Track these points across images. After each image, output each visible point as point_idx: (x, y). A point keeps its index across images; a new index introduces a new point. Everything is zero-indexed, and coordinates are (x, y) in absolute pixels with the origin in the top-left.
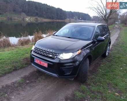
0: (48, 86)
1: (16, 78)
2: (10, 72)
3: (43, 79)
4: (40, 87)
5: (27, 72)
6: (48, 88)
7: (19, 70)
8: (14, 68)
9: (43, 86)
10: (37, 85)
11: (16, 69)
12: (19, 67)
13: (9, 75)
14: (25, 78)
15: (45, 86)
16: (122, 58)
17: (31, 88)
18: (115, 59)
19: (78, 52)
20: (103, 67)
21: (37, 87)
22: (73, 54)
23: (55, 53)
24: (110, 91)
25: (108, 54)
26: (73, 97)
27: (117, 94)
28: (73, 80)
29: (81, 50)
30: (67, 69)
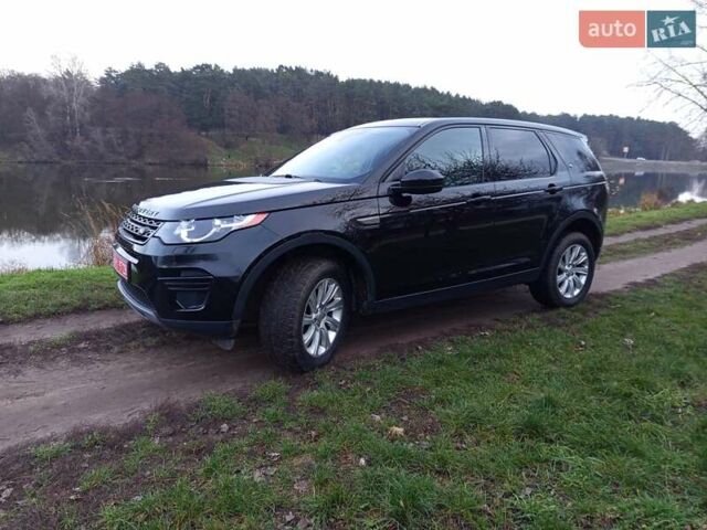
0: (140, 370)
1: (55, 332)
2: (57, 314)
3: (145, 347)
4: (112, 367)
5: (106, 322)
6: (134, 374)
7: (98, 312)
8: (78, 303)
9: (124, 365)
10: (102, 361)
11: (82, 309)
13: (49, 321)
14: (86, 337)
15: (132, 367)
16: (657, 315)
17: (76, 363)
18: (608, 315)
19: (249, 220)
20: (485, 340)
21: (98, 363)
22: (223, 226)
23: (156, 221)
24: (378, 418)
25: (577, 292)
26: (190, 410)
27: (400, 430)
28: (229, 348)
29: (270, 212)
30: (184, 286)
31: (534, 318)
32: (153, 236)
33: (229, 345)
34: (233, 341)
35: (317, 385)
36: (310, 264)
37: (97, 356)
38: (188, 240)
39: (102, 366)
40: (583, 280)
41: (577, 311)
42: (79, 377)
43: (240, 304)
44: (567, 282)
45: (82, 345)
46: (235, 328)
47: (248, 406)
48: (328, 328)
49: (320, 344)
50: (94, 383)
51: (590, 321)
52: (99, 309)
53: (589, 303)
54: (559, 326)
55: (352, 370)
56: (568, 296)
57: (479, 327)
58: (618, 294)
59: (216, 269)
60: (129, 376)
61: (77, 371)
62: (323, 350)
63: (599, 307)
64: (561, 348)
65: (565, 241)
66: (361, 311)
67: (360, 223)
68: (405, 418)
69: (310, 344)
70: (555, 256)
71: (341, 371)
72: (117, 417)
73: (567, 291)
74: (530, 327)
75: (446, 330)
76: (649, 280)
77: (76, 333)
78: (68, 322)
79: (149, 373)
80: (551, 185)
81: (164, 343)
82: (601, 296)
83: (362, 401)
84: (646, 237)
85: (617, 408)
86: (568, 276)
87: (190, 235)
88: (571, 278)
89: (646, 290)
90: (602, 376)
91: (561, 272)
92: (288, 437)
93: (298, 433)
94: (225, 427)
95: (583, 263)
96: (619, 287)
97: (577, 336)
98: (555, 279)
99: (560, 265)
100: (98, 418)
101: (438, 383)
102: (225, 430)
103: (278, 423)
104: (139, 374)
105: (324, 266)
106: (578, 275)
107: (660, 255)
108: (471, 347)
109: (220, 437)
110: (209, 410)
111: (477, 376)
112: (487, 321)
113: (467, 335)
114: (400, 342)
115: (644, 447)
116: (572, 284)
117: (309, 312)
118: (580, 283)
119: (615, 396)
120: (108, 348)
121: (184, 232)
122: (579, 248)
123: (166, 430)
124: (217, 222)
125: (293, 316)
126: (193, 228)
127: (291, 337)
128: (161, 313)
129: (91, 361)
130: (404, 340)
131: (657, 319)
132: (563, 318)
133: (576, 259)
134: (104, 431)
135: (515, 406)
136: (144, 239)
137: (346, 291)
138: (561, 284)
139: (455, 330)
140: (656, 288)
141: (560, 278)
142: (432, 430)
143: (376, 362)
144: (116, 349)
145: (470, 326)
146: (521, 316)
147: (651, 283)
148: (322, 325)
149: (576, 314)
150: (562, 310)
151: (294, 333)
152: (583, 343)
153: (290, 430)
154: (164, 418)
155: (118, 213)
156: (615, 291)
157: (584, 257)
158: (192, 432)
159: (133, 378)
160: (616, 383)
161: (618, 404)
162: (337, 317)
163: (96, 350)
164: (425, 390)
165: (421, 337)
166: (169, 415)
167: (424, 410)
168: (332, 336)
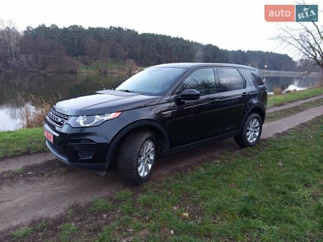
0: (59, 186)
1: (15, 166)
3: (60, 173)
4: (45, 184)
5: (40, 160)
6: (57, 188)
7: (35, 154)
8: (25, 151)
9: (52, 183)
10: (40, 181)
11: (27, 153)
12: (36, 149)
13: (11, 160)
15: (55, 184)
16: (290, 150)
17: (28, 183)
18: (269, 151)
19: (113, 115)
20: (217, 165)
21: (39, 183)
22: (100, 119)
23: (67, 116)
24: (175, 208)
25: (255, 139)
26: (87, 207)
27: (186, 215)
28: (103, 175)
29: (122, 111)
30: (82, 148)
31: (237, 153)
32: (66, 123)
33: (103, 174)
34: (105, 172)
35: (145, 191)
36: (141, 135)
37: (38, 179)
38: (84, 125)
39: (40, 184)
40: (257, 134)
41: (255, 148)
42: (31, 190)
43: (109, 155)
44: (250, 135)
45: (30, 173)
46: (107, 166)
47: (115, 204)
48: (148, 163)
49: (145, 171)
50: (38, 193)
51: (262, 153)
52: (35, 153)
53: (260, 144)
54: (249, 156)
55: (160, 183)
56: (251, 141)
57: (214, 158)
58: (272, 139)
59: (97, 139)
60: (54, 189)
61: (29, 187)
62: (146, 173)
63: (264, 146)
64: (252, 169)
65: (250, 117)
66: (162, 154)
67: (163, 114)
68: (188, 208)
69: (141, 172)
70: (246, 124)
71: (155, 183)
72: (52, 212)
73: (251, 139)
74: (236, 157)
75: (199, 159)
76: (284, 132)
77: (26, 166)
78: (20, 160)
79: (64, 187)
80: (244, 93)
81: (69, 171)
82: (265, 140)
83: (167, 200)
84: (280, 110)
85: (281, 199)
86: (251, 132)
87: (84, 123)
88: (252, 133)
89: (283, 137)
90: (272, 183)
91: (248, 131)
92: (135, 220)
93: (140, 218)
94: (105, 216)
95: (257, 127)
96: (271, 135)
97: (258, 162)
98: (246, 135)
99: (248, 128)
100: (42, 213)
101: (200, 189)
102: (105, 218)
103: (130, 213)
104: (59, 188)
105: (147, 135)
106: (255, 132)
107: (286, 119)
108: (212, 169)
109: (104, 222)
110: (96, 206)
111: (217, 184)
112: (217, 154)
113: (209, 162)
114: (180, 167)
115: (295, 219)
116: (253, 136)
117: (140, 157)
118: (256, 135)
119: (279, 193)
120: (43, 174)
121: (81, 121)
122: (256, 120)
123: (77, 218)
124: (98, 117)
125: (134, 160)
126: (85, 120)
127: (133, 170)
128: (70, 160)
129: (35, 181)
130: (181, 165)
131: (291, 152)
132: (250, 152)
133: (255, 125)
134: (47, 220)
135: (236, 200)
136: (61, 125)
137: (156, 146)
138: (248, 137)
139: (203, 159)
140: (287, 136)
141: (248, 134)
142: (201, 213)
143: (171, 178)
144: (47, 175)
145: (210, 157)
146: (231, 151)
147: (285, 133)
148: (146, 162)
149: (255, 150)
150: (249, 148)
151: (134, 168)
152: (261, 165)
153: (136, 216)
154: (75, 212)
155: (37, 99)
156: (270, 137)
157: (258, 124)
158: (90, 219)
159: (56, 190)
160: (278, 187)
161: (280, 198)
162: (152, 157)
163: (37, 175)
164: (195, 193)
165: (189, 164)
166: (77, 210)
167: (196, 204)
168: (150, 166)
